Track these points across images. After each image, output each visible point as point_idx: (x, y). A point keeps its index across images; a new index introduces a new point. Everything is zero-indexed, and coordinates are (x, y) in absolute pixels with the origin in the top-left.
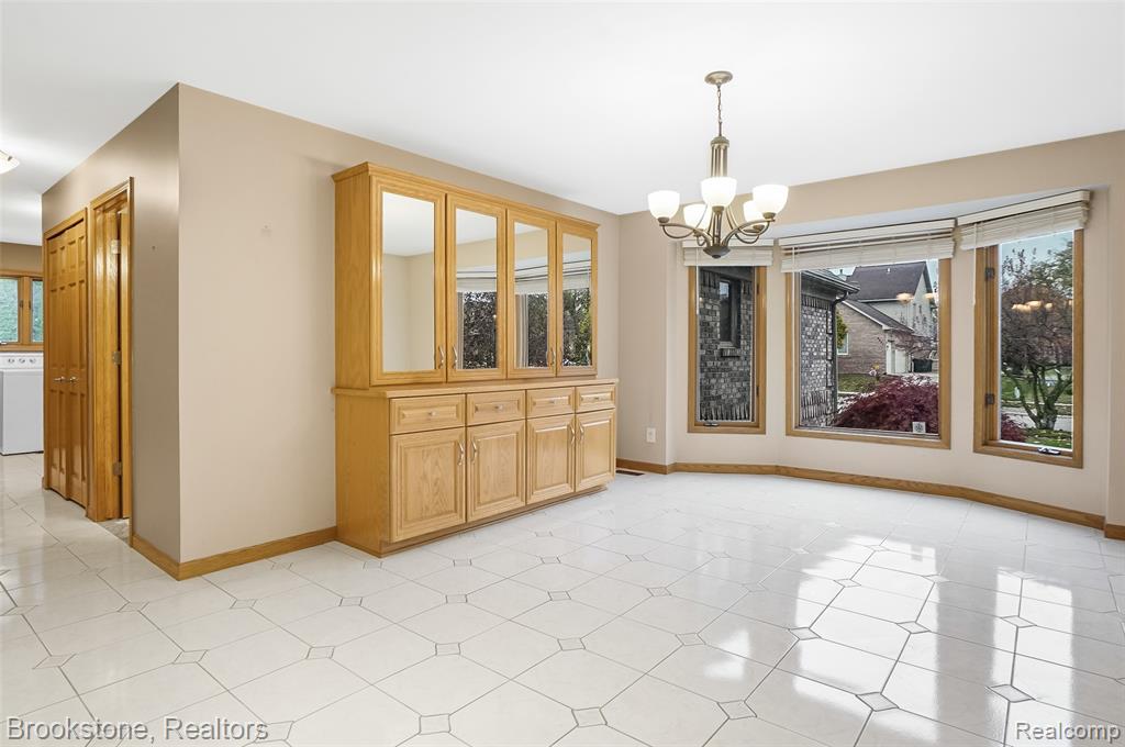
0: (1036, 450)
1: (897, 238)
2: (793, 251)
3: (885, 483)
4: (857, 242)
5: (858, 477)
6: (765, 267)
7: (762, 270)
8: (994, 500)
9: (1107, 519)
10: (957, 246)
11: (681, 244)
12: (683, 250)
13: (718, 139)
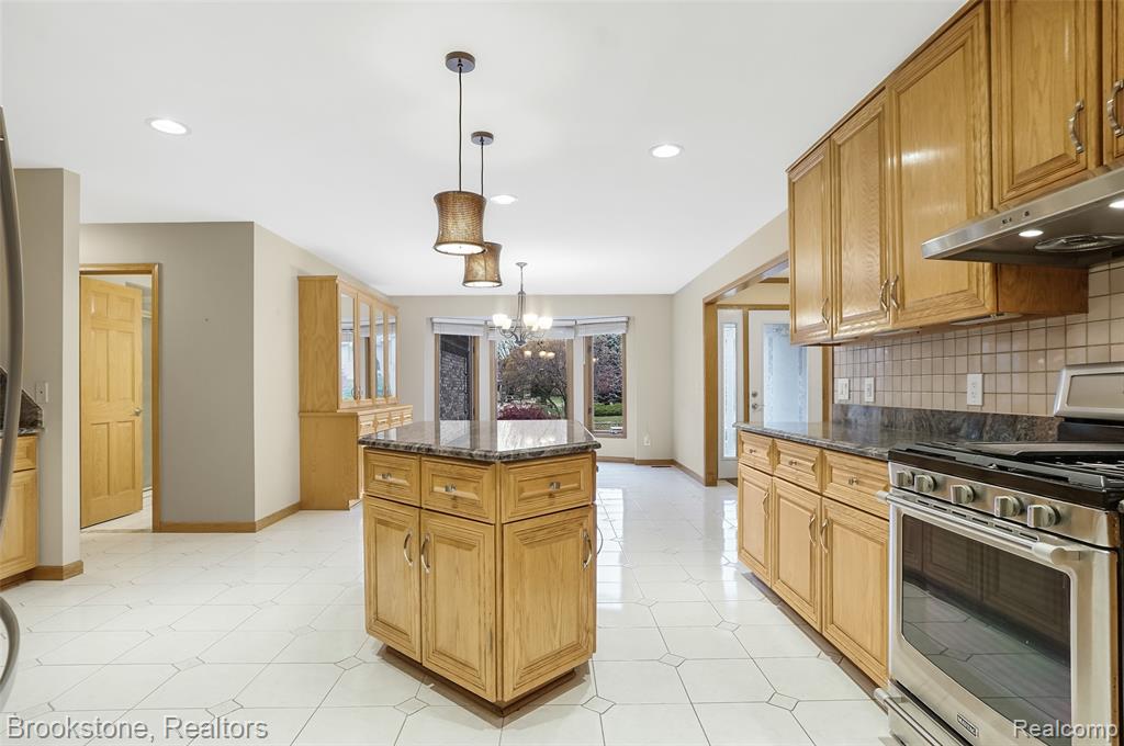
0: (609, 432)
2: (495, 329)
6: (479, 337)
7: (477, 338)
9: (636, 458)
10: (576, 333)
11: (431, 319)
12: (433, 323)
13: (522, 292)
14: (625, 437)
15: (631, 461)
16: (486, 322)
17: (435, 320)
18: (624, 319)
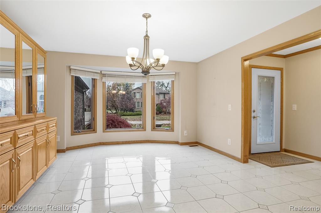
0: (164, 129)
1: (134, 76)
2: (106, 75)
3: (131, 142)
4: (124, 76)
5: (124, 142)
6: (97, 79)
7: (96, 80)
8: (156, 142)
9: (180, 141)
10: (148, 80)
11: (69, 67)
12: (70, 69)
13: (147, 36)
14: (173, 131)
15: (177, 143)
16: (101, 72)
17: (72, 67)
18: (174, 73)
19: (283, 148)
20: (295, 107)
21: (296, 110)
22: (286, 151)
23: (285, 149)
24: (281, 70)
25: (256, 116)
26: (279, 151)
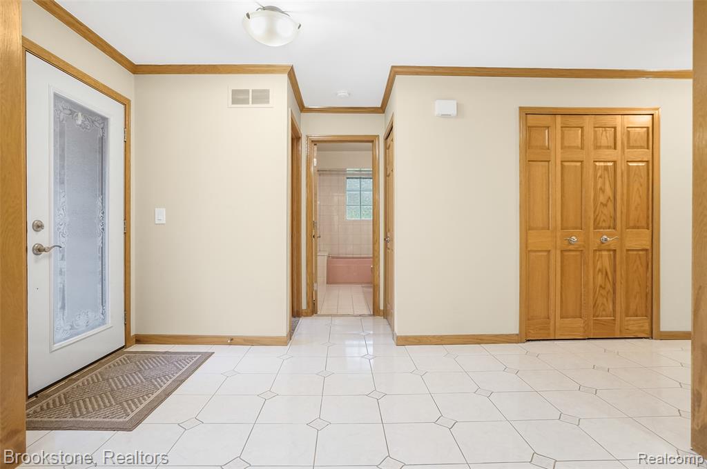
19: (133, 333)
20: (161, 215)
21: (164, 222)
22: (139, 340)
23: (136, 336)
24: (126, 103)
25: (45, 245)
26: (123, 347)
